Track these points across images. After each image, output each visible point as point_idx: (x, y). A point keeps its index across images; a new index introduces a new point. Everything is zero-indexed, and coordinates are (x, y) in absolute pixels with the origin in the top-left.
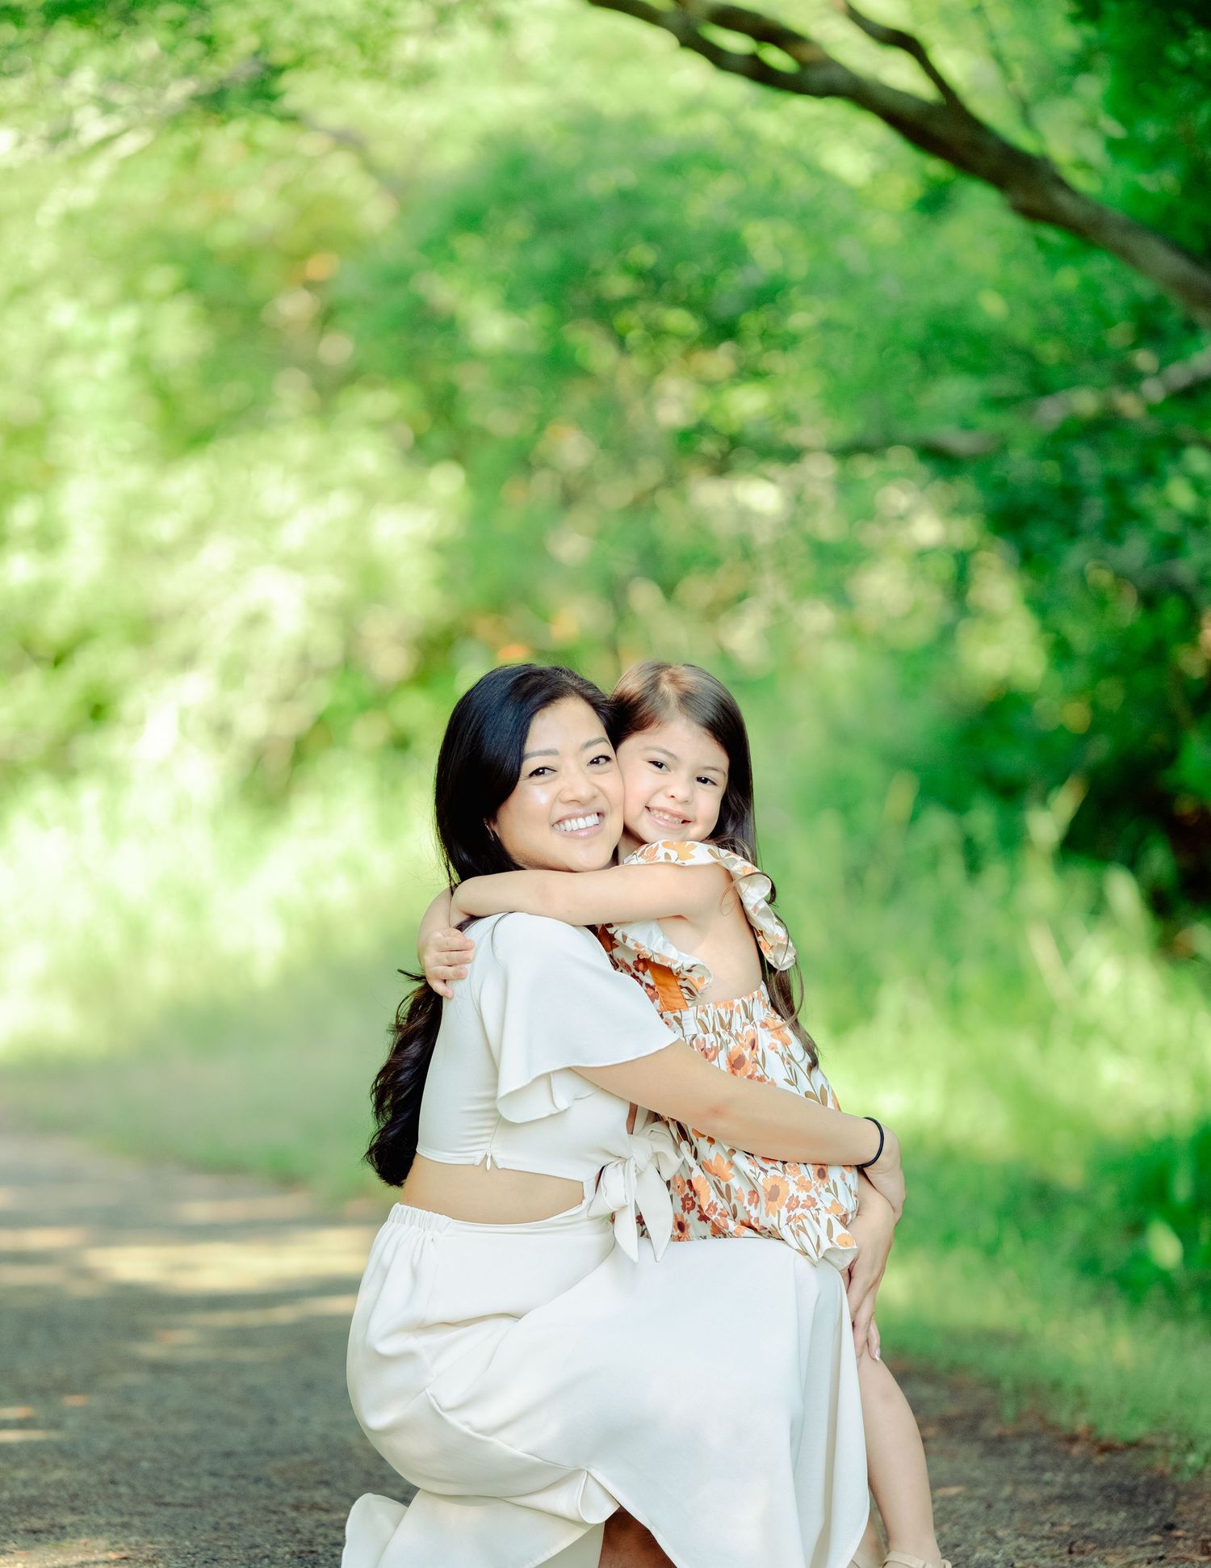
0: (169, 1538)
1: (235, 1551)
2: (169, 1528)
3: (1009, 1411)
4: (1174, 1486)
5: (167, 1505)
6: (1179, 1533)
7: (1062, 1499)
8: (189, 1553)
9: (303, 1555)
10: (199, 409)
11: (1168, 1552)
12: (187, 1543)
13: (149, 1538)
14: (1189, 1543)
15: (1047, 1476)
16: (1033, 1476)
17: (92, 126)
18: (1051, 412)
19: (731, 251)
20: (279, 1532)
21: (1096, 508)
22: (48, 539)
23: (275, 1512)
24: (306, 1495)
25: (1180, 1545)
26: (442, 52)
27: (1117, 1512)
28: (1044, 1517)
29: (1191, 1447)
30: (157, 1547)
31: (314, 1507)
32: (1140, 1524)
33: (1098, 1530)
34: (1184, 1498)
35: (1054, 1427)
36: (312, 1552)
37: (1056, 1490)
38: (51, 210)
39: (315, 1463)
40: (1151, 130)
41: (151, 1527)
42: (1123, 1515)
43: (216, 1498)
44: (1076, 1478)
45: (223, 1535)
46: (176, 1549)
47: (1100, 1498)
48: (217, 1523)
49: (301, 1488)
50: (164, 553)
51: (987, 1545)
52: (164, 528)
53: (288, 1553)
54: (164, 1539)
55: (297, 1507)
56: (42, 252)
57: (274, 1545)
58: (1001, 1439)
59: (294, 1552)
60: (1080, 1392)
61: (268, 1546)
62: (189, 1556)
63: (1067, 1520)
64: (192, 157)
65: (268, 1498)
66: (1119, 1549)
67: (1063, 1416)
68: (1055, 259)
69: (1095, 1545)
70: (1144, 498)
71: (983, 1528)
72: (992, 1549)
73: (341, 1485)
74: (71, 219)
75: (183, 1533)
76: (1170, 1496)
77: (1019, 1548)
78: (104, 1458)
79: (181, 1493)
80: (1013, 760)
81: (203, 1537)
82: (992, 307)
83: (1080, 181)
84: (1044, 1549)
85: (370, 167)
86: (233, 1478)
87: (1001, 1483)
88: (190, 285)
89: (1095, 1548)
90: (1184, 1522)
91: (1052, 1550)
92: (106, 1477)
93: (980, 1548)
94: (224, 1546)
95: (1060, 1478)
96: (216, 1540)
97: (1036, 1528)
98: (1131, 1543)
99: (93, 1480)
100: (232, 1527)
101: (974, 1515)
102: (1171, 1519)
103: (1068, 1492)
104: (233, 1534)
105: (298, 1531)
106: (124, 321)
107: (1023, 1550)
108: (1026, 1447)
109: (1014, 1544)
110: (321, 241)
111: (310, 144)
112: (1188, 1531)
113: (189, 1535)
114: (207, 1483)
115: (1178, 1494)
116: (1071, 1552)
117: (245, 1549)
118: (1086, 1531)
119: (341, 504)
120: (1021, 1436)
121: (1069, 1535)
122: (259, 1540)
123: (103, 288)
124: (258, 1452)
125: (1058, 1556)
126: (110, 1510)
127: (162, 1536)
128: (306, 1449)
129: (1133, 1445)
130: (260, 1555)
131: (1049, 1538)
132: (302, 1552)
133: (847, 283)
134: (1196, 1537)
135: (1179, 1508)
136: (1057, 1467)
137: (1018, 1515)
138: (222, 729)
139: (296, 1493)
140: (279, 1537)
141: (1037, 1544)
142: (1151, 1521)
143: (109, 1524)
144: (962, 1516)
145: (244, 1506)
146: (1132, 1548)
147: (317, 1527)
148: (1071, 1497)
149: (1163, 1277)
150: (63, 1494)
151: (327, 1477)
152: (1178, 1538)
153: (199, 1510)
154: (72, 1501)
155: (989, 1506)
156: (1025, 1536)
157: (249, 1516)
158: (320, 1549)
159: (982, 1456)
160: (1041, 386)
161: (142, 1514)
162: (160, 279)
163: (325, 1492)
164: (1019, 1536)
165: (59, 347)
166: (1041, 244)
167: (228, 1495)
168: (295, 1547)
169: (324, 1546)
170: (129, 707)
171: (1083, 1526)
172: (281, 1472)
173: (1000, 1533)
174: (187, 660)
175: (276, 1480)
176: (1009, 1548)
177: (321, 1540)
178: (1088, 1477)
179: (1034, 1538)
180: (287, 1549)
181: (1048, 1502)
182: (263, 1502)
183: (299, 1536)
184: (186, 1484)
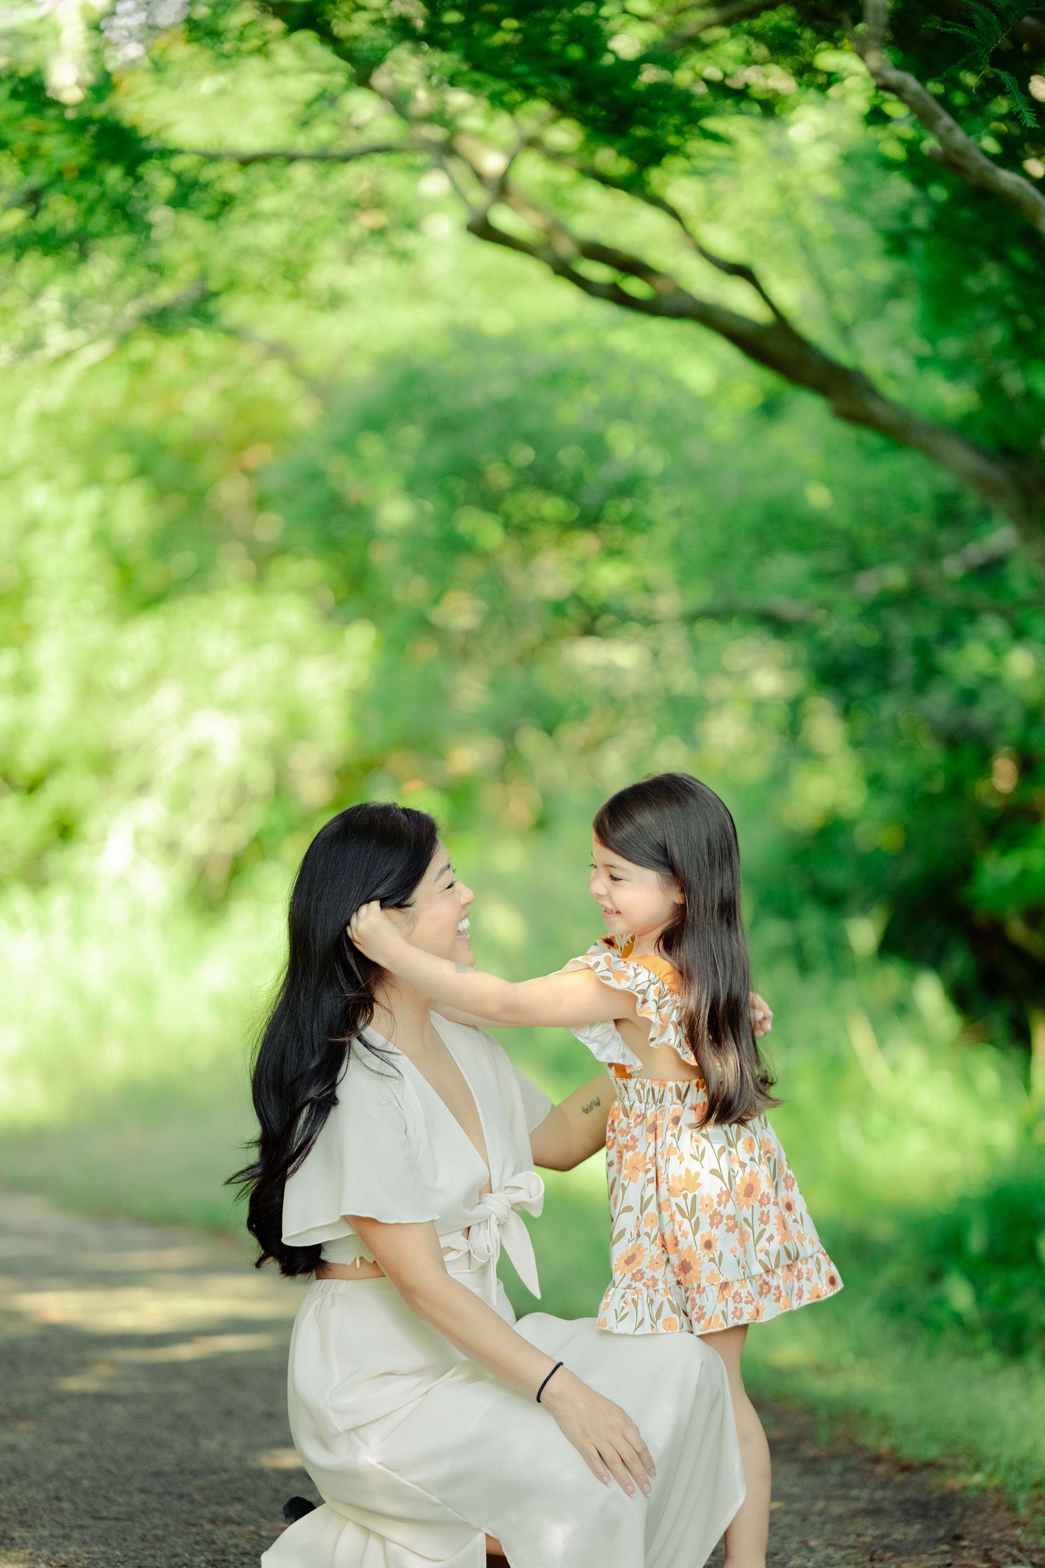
0: (103, 1548)
1: (159, 1560)
2: (104, 1540)
3: (824, 1434)
4: (962, 1501)
5: (102, 1519)
6: (965, 1543)
7: (867, 1512)
8: (119, 1562)
9: (216, 1563)
10: (150, 578)
11: (955, 1559)
12: (118, 1553)
13: (86, 1548)
14: (973, 1551)
15: (854, 1493)
16: (840, 1492)
17: (57, 339)
18: (869, 585)
19: (596, 449)
20: (197, 1543)
21: (905, 667)
22: (23, 685)
23: (194, 1525)
24: (221, 1510)
25: (965, 1554)
26: (351, 278)
27: (913, 1524)
28: (850, 1528)
29: (977, 1467)
30: (91, 1556)
31: (228, 1521)
32: (932, 1535)
33: (896, 1540)
34: (970, 1512)
35: (862, 1449)
36: (224, 1561)
37: (861, 1505)
38: (29, 408)
39: (230, 1481)
40: (952, 346)
41: (87, 1538)
42: (918, 1527)
43: (143, 1512)
44: (879, 1494)
45: (148, 1545)
46: (108, 1558)
47: (898, 1513)
48: (144, 1535)
49: (218, 1503)
50: (121, 698)
51: (801, 1554)
52: (123, 676)
53: (204, 1561)
54: (98, 1549)
55: (213, 1521)
56: (20, 444)
57: (193, 1554)
58: (816, 1460)
59: (208, 1560)
60: (884, 1418)
61: (187, 1555)
62: (119, 1564)
63: (870, 1531)
64: (142, 368)
65: (191, 1512)
66: (913, 1558)
67: (870, 1439)
68: (871, 455)
69: (893, 1554)
70: (946, 657)
71: (798, 1539)
72: (805, 1557)
73: (252, 1501)
74: (44, 418)
75: (114, 1544)
76: (958, 1510)
77: (829, 1557)
78: (50, 1478)
79: (115, 1508)
80: (838, 876)
81: (131, 1548)
82: (818, 497)
83: (892, 391)
84: (849, 1557)
85: (297, 373)
86: (160, 1495)
87: (815, 1498)
88: (142, 470)
89: (892, 1556)
90: (970, 1533)
91: (856, 1558)
92: (52, 1494)
93: (795, 1557)
94: (150, 1555)
95: (865, 1494)
96: (142, 1550)
97: (844, 1538)
98: (924, 1552)
99: (41, 1496)
100: (157, 1538)
101: (791, 1527)
102: (958, 1530)
103: (871, 1507)
104: (158, 1545)
105: (213, 1542)
106: (89, 502)
107: (832, 1558)
108: (837, 1467)
109: (824, 1553)
110: (256, 435)
111: (245, 355)
112: (972, 1541)
113: (120, 1545)
114: (138, 1499)
115: (965, 1509)
116: (872, 1560)
117: (168, 1557)
118: (886, 1541)
119: (271, 657)
120: (834, 1457)
121: (871, 1545)
122: (179, 1550)
123: (71, 473)
124: (182, 1472)
125: (861, 1564)
126: (53, 1523)
127: (97, 1546)
128: (225, 1470)
129: (929, 1465)
130: (180, 1563)
131: (854, 1547)
132: (215, 1560)
133: (695, 476)
134: (980, 1546)
135: (966, 1521)
136: (863, 1485)
137: (829, 1527)
138: (171, 847)
139: (213, 1508)
140: (197, 1547)
141: (843, 1553)
142: (941, 1532)
143: (52, 1536)
144: (780, 1528)
145: (168, 1520)
146: (924, 1557)
147: (230, 1538)
148: (874, 1511)
149: (958, 1319)
150: (14, 1509)
151: (240, 1494)
152: (964, 1548)
153: (129, 1523)
154: (22, 1515)
155: (804, 1519)
156: (834, 1545)
157: (172, 1529)
158: (231, 1558)
159: (800, 1475)
160: (858, 563)
161: (81, 1527)
162: (118, 466)
163: (238, 1507)
164: (830, 1545)
165: (32, 525)
166: (860, 443)
167: (156, 1510)
168: (210, 1557)
169: (235, 1555)
170: (91, 827)
171: (883, 1536)
172: (201, 1489)
173: (813, 1543)
174: (142, 787)
175: (197, 1496)
176: (819, 1556)
177: (233, 1550)
178: (889, 1493)
179: (841, 1548)
180: (203, 1558)
181: (854, 1515)
182: (184, 1516)
183: (214, 1547)
184: (120, 1500)
